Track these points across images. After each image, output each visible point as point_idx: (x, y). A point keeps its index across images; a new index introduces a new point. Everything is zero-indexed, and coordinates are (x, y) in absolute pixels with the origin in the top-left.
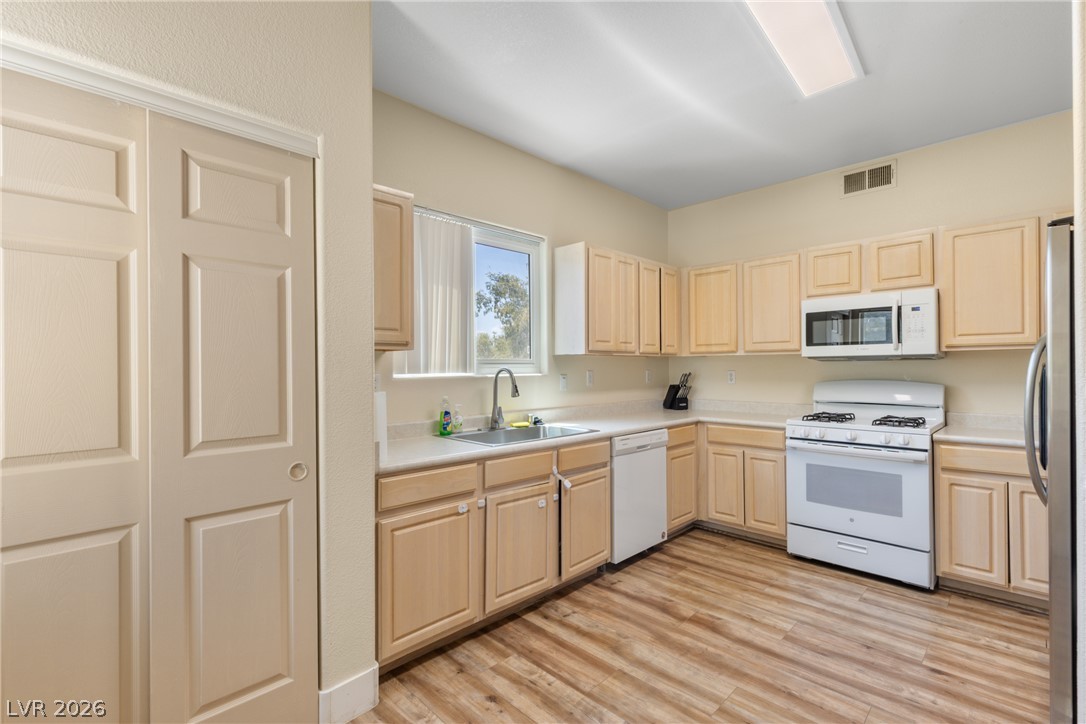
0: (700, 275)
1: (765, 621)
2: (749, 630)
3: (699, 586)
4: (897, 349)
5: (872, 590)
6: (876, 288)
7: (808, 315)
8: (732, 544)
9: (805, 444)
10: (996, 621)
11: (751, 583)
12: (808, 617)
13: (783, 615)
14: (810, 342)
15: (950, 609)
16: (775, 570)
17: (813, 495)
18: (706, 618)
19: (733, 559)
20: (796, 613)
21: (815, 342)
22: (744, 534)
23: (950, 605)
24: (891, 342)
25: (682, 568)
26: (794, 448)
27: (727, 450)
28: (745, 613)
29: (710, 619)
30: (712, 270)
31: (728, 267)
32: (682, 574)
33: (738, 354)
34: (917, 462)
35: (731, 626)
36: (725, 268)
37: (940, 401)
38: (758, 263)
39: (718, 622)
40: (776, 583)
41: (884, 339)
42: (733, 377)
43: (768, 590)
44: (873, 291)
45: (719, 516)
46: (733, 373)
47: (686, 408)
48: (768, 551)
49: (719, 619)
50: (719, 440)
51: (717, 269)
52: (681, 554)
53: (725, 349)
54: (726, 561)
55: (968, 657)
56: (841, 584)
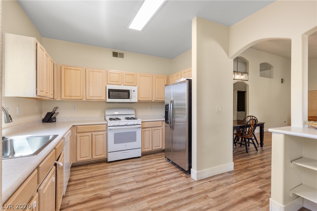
0: (67, 69)
1: (127, 182)
2: (127, 186)
3: (98, 184)
4: (130, 101)
5: (132, 162)
6: (125, 84)
7: (109, 90)
8: (89, 167)
9: (114, 128)
10: (152, 158)
11: (109, 175)
12: (132, 175)
13: (128, 178)
14: (109, 98)
15: (147, 159)
16: (110, 168)
17: (116, 142)
18: (115, 191)
19: (95, 171)
20: (129, 176)
21: (110, 97)
22: (89, 162)
23: (146, 158)
24: (129, 99)
25: (85, 182)
26: (111, 129)
27: (85, 134)
28: (121, 183)
29: (116, 191)
30: (73, 68)
31: (80, 69)
32: (87, 184)
33: (83, 100)
34: (139, 127)
35: (123, 188)
36: (78, 69)
37: (134, 113)
38: (92, 70)
39: (119, 190)
40: (115, 171)
41: (127, 98)
42: (75, 108)
43: (116, 174)
44: (124, 85)
45: (81, 159)
46: (75, 107)
47: (55, 121)
48: (100, 164)
49: (118, 189)
50: (82, 131)
51: (75, 68)
52: (77, 178)
53: (78, 98)
54: (94, 173)
55: (160, 166)
56: (126, 164)
